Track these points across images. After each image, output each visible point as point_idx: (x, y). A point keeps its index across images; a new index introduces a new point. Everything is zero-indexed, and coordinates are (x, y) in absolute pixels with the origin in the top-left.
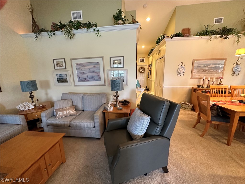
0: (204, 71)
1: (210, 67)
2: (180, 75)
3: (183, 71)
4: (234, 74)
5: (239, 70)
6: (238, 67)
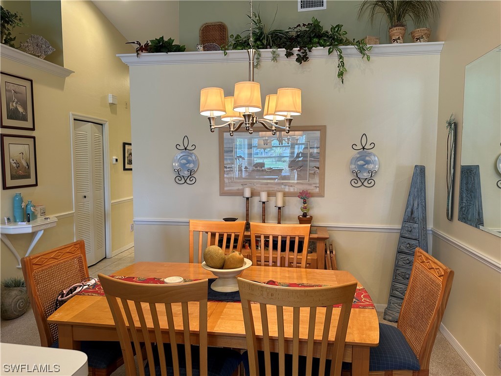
0: (258, 168)
2: (183, 181)
3: (191, 166)
4: (360, 184)
5: (371, 166)
6: (367, 158)
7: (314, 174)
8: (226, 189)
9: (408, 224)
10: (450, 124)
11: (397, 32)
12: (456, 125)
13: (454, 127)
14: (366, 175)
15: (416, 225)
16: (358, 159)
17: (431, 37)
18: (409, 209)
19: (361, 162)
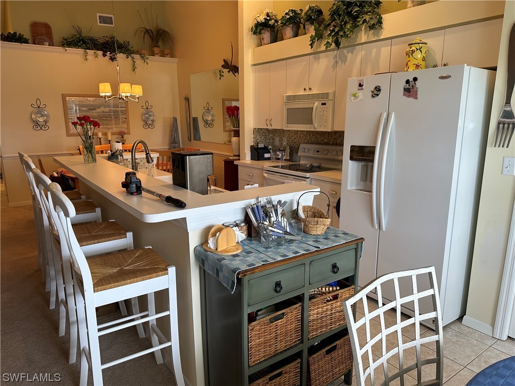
1: (100, 112)
2: (39, 128)
3: (45, 118)
4: (147, 127)
5: (152, 118)
6: (150, 114)
7: (124, 122)
8: (71, 132)
9: (173, 145)
10: (186, 99)
11: (156, 50)
12: (188, 99)
13: (187, 99)
14: (150, 122)
15: (176, 145)
16: (146, 114)
17: (172, 56)
18: (173, 138)
19: (147, 116)
